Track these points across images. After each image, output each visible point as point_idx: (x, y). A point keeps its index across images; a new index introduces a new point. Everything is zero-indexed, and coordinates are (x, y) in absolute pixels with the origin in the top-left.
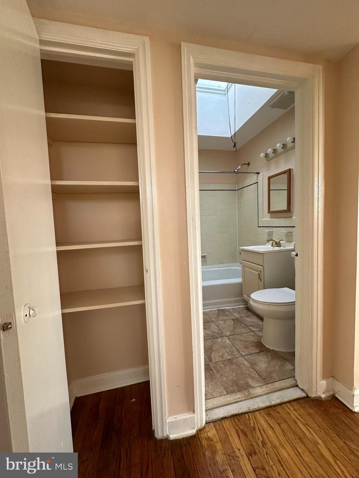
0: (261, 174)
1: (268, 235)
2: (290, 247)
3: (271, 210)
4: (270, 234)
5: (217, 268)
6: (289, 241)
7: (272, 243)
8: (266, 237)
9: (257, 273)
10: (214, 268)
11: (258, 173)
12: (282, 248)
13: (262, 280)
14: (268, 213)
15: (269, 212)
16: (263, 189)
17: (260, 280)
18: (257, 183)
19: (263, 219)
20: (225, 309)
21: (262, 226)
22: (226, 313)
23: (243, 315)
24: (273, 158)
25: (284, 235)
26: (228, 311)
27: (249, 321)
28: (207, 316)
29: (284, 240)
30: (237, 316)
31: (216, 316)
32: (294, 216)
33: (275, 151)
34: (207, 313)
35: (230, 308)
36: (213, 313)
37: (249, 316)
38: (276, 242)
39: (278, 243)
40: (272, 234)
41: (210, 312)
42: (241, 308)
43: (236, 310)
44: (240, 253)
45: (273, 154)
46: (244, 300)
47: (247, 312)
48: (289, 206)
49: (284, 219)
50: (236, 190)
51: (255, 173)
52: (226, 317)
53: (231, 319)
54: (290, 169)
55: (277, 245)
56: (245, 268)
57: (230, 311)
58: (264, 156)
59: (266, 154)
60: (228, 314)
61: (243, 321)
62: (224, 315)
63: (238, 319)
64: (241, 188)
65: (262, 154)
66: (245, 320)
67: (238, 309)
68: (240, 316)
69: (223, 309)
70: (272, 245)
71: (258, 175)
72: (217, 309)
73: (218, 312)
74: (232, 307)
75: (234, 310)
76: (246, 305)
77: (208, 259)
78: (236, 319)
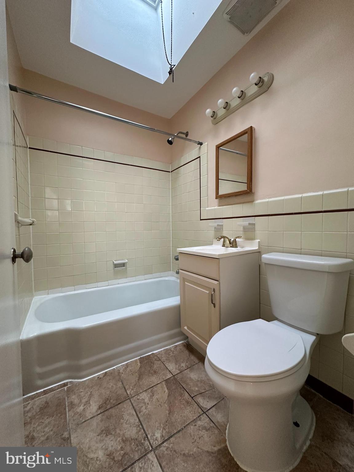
0: (205, 144)
1: (215, 231)
2: (253, 246)
3: (220, 193)
4: (219, 229)
5: (143, 280)
6: (250, 238)
7: (224, 242)
8: (212, 233)
9: (208, 292)
10: (138, 281)
11: (201, 144)
12: (239, 249)
13: (217, 305)
14: (216, 199)
15: (218, 196)
16: (208, 165)
17: (213, 305)
18: (200, 157)
19: (207, 208)
20: (153, 354)
21: (206, 218)
22: (155, 367)
23: (183, 365)
24: (224, 117)
25: (242, 229)
26: (158, 360)
27: (195, 380)
28: (119, 382)
29: (241, 237)
30: (174, 370)
31: (136, 380)
32: (257, 200)
33: (227, 106)
34: (121, 371)
35: (161, 351)
36: (131, 371)
37: (194, 365)
38: (230, 240)
39: (233, 241)
40: (221, 229)
41: (126, 368)
42: (178, 348)
43: (172, 354)
44: (175, 257)
45: (224, 111)
46: (183, 333)
47: (189, 356)
48: (251, 184)
49: (241, 205)
50: (170, 172)
51: (197, 142)
52: (154, 377)
53: (164, 382)
54: (251, 127)
55: (231, 245)
56: (186, 283)
57: (162, 358)
58: (211, 114)
59: (214, 112)
60: (159, 367)
61: (184, 382)
62: (152, 372)
63: (175, 379)
64: (177, 169)
65: (208, 111)
66: (188, 379)
67: (174, 351)
68: (179, 370)
69: (149, 355)
70: (224, 246)
71: (201, 145)
72: (140, 357)
73: (141, 365)
74: (165, 348)
75: (168, 356)
76: (187, 340)
77: (129, 268)
78: (172, 378)
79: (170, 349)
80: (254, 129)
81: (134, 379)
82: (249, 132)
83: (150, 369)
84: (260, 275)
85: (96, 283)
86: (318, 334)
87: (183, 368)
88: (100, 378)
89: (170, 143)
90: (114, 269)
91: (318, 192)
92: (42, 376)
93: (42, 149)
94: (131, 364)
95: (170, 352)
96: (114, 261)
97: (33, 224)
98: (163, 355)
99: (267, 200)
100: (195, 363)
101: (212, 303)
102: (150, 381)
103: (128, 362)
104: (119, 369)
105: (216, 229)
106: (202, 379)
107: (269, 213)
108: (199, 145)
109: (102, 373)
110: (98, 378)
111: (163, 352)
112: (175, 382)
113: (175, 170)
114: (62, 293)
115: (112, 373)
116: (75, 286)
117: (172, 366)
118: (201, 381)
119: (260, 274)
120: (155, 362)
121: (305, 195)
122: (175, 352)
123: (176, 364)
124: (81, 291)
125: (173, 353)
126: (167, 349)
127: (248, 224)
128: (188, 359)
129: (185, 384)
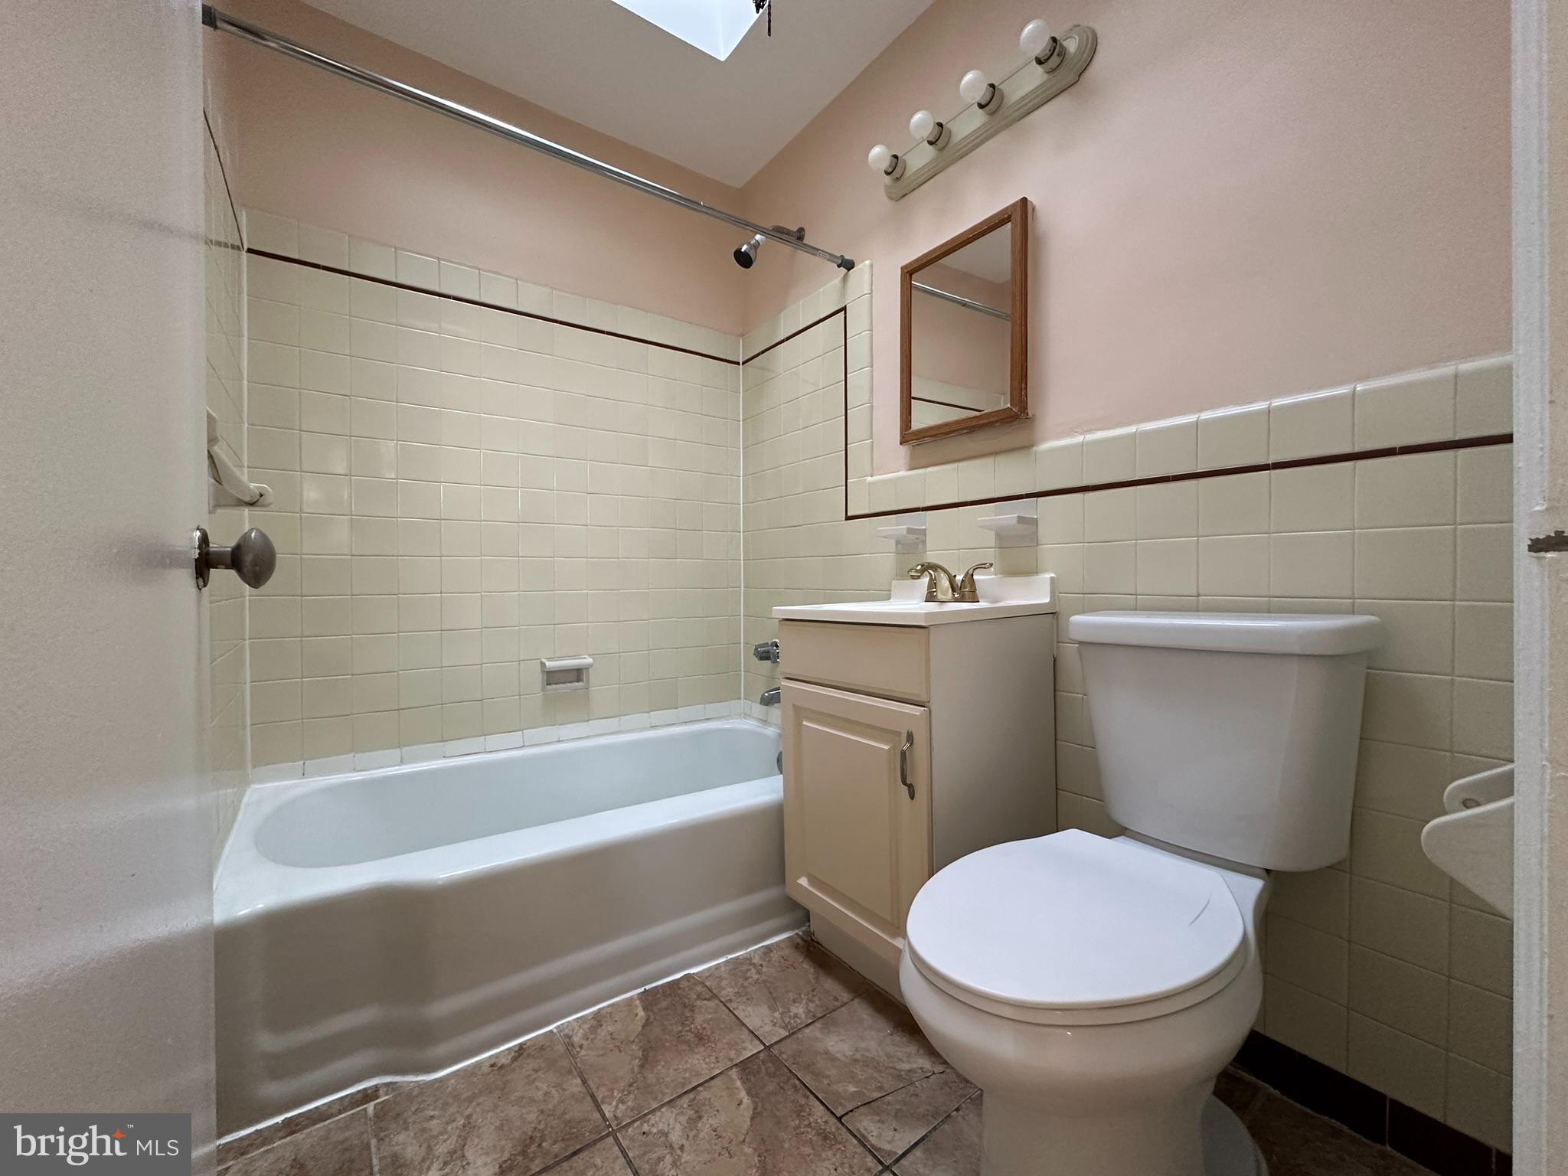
0: (862, 267)
1: (897, 553)
2: (1034, 593)
3: (917, 424)
4: (912, 542)
5: (645, 729)
6: (1024, 570)
7: (933, 584)
8: (886, 560)
9: (886, 747)
10: (628, 732)
11: (848, 265)
12: (982, 604)
13: (921, 793)
14: (901, 444)
15: (908, 435)
17: (906, 789)
18: (844, 309)
19: (869, 479)
20: (688, 976)
21: (867, 512)
22: (699, 1019)
23: (799, 1010)
24: (931, 173)
25: (991, 539)
26: (707, 996)
27: (843, 1059)
28: (570, 1077)
29: (991, 565)
30: (767, 1028)
31: (633, 1069)
32: (1044, 440)
33: (939, 136)
34: (576, 1039)
35: (717, 967)
36: (613, 1039)
37: (834, 1010)
38: (952, 579)
39: (963, 581)
40: (920, 546)
41: (594, 1029)
42: (775, 956)
43: (756, 977)
44: (756, 649)
45: (929, 152)
46: (794, 901)
47: (817, 978)
48: (1023, 385)
49: (988, 462)
50: (738, 364)
51: (836, 260)
52: (698, 1056)
53: (734, 1070)
54: (1024, 200)
55: (956, 596)
56: (804, 723)
57: (724, 989)
58: (885, 164)
59: (896, 157)
60: (711, 1019)
61: (808, 1067)
62: (690, 1037)
63: (776, 1060)
64: (763, 352)
65: (877, 151)
66: (818, 1058)
67: (761, 965)
68: (785, 1027)
69: (677, 980)
70: (931, 597)
71: (849, 270)
72: (642, 989)
73: (649, 1016)
74: (730, 957)
75: (741, 981)
76: (804, 928)
77: (598, 685)
78: (762, 1056)
79: (748, 960)
80: (1033, 209)
81: (624, 1064)
82: (1017, 217)
83: (680, 1028)
84: (1058, 693)
85: (480, 736)
86: (1268, 871)
87: (799, 1021)
88: (499, 1065)
89: (744, 260)
90: (543, 690)
91: (1251, 403)
92: (280, 1066)
93: (296, 257)
94: (611, 1013)
95: (748, 970)
96: (543, 660)
97: (259, 503)
98: (727, 979)
99: (1080, 439)
100: (837, 1003)
101: (904, 783)
102: (686, 1070)
103: (604, 1008)
104: (570, 1034)
105: (899, 546)
106: (867, 1054)
107: (1085, 483)
108: (843, 270)
109: (507, 1049)
110: (492, 1066)
111: (723, 969)
112: (772, 1070)
113: (758, 355)
114: (355, 770)
115: (542, 1048)
116: (404, 749)
117: (758, 1016)
118: (867, 1063)
119: (1058, 688)
120: (699, 1003)
121: (1206, 415)
122: (764, 969)
123: (773, 1009)
124: (425, 764)
125: (759, 972)
126: (737, 958)
127: (1015, 521)
128: (813, 990)
129: (811, 1075)
